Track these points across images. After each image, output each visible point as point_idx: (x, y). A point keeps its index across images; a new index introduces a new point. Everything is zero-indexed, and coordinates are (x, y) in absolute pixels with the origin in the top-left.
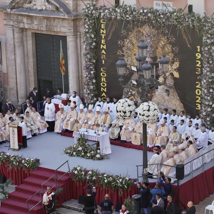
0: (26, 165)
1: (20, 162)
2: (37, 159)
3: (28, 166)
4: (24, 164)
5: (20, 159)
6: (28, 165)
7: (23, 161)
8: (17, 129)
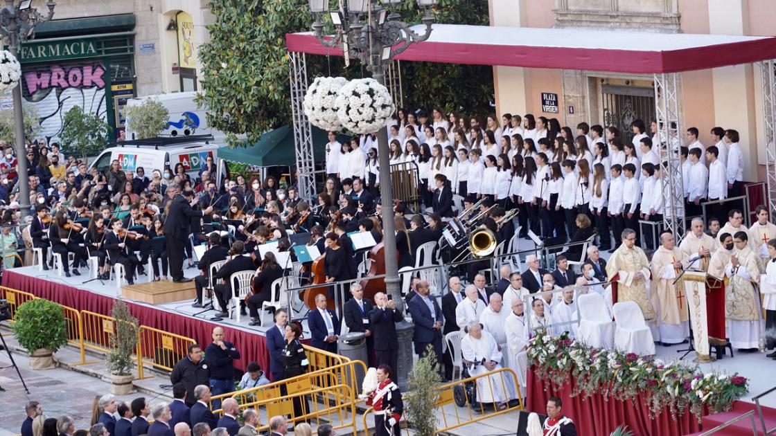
0: (700, 393)
1: (684, 387)
2: (739, 375)
3: (707, 396)
4: (695, 390)
5: (688, 376)
6: (704, 395)
7: (694, 382)
8: (704, 284)
